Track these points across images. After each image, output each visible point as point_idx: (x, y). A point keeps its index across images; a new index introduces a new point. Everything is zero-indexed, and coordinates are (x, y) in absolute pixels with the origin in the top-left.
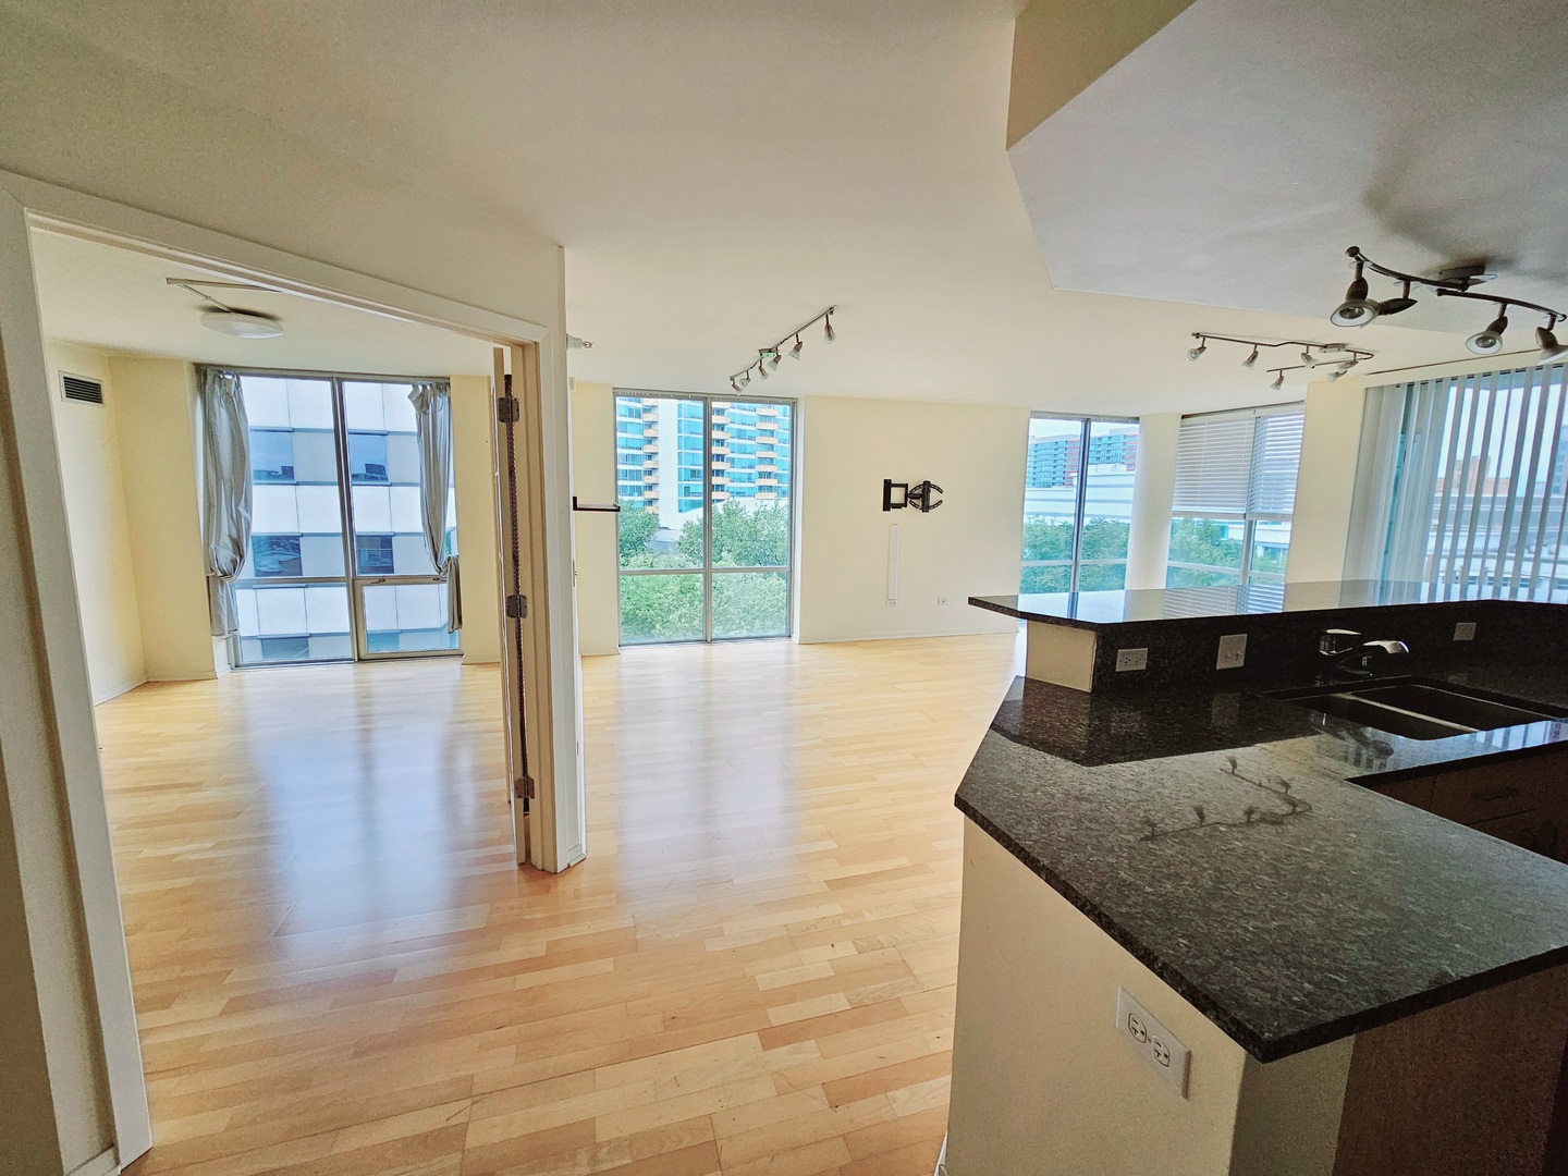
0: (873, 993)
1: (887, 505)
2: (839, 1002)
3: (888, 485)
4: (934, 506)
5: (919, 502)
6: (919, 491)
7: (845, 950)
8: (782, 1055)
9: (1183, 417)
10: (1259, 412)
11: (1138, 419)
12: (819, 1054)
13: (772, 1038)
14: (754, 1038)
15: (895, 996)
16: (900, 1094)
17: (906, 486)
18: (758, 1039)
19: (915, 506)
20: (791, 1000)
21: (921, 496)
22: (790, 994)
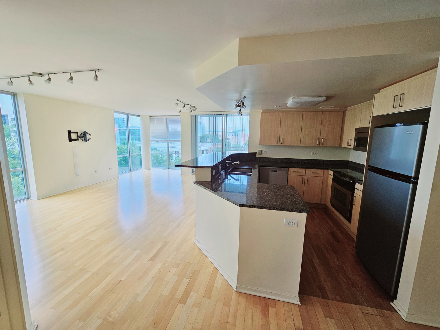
0: (190, 273)
1: (70, 140)
2: (186, 281)
3: (70, 133)
4: (89, 140)
5: (83, 139)
6: (83, 135)
7: (174, 270)
8: (190, 301)
9: (150, 116)
10: (167, 117)
11: (139, 116)
12: (196, 293)
13: (183, 300)
14: (180, 305)
15: (194, 270)
16: (216, 284)
17: (77, 133)
18: (181, 304)
19: (82, 140)
20: (177, 290)
21: (83, 136)
22: (175, 290)
